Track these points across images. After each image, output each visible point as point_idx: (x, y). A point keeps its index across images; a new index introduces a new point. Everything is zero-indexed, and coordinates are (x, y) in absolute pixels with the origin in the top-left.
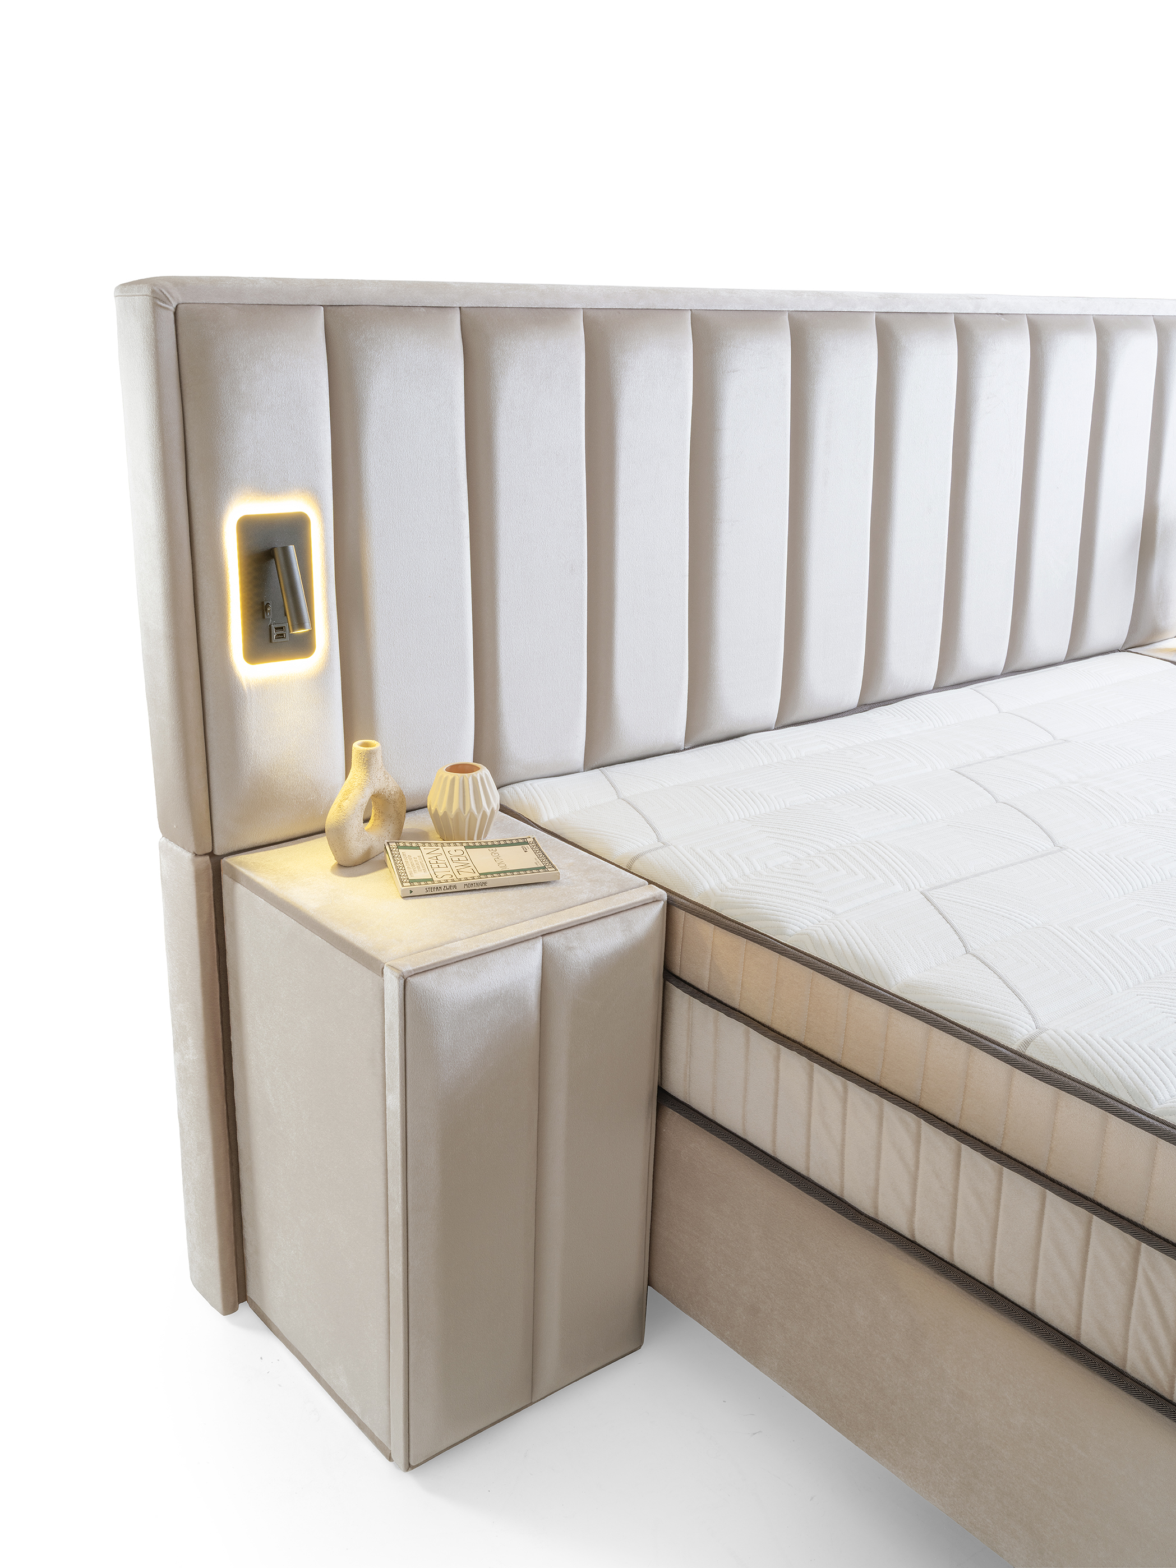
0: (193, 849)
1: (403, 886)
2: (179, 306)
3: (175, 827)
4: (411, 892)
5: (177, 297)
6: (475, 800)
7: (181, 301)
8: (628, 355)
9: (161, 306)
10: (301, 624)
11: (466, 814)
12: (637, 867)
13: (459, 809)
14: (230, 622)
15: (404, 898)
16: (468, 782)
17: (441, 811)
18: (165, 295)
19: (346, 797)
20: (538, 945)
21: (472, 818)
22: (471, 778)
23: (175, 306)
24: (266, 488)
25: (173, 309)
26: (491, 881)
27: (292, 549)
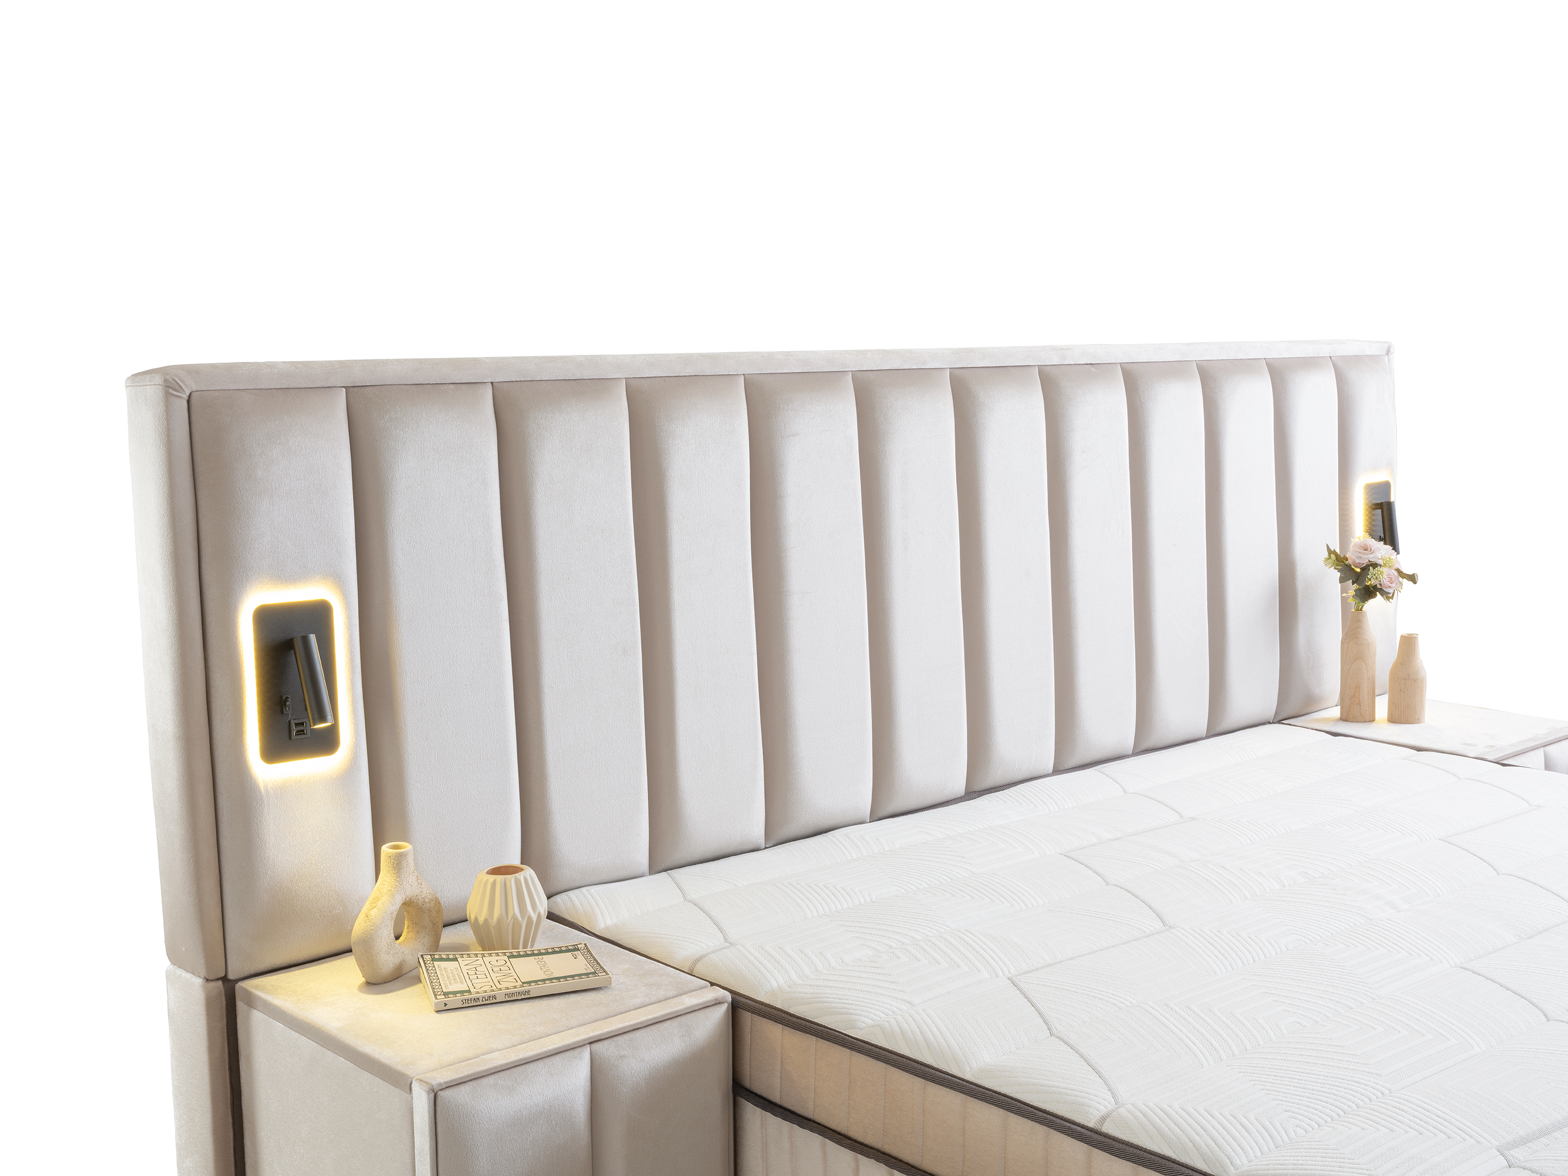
0: (203, 972)
1: (436, 999)
2: (193, 394)
3: (184, 949)
4: (446, 1005)
5: (190, 385)
6: (519, 904)
7: (194, 388)
8: (675, 423)
9: (173, 395)
10: (322, 718)
11: (509, 920)
12: (699, 969)
13: (501, 914)
14: (245, 718)
15: (438, 1012)
16: (511, 884)
17: (482, 919)
18: (178, 384)
19: (374, 905)
20: (586, 1053)
21: (516, 924)
22: (513, 879)
23: (188, 394)
24: (283, 576)
25: (186, 397)
26: (535, 990)
27: (313, 638)
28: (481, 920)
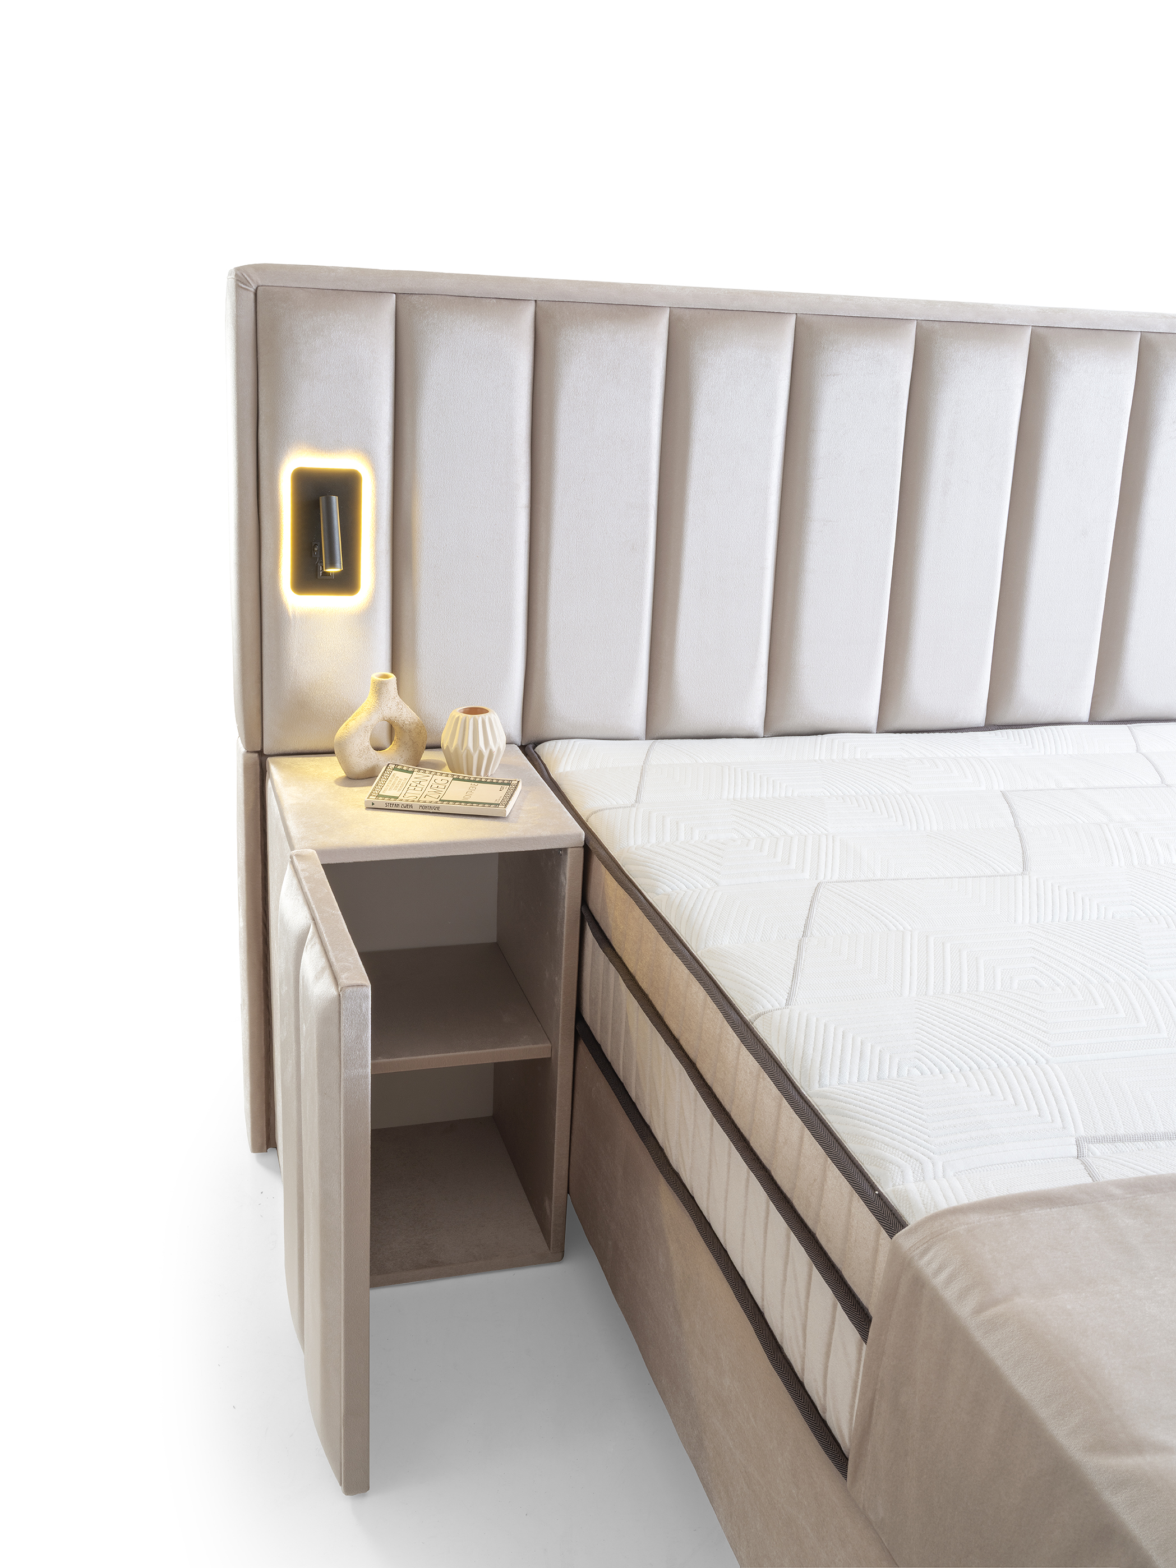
0: (243, 745)
1: (371, 798)
2: (259, 288)
4: (373, 804)
5: (256, 280)
6: (473, 739)
7: (260, 284)
9: (242, 287)
10: (333, 564)
11: (463, 750)
13: (458, 744)
14: (281, 556)
15: (368, 808)
16: (469, 722)
18: (246, 278)
21: (469, 756)
22: (472, 719)
23: (255, 288)
24: (320, 445)
25: (253, 290)
26: (444, 808)
27: (335, 499)
28: (452, 749)
